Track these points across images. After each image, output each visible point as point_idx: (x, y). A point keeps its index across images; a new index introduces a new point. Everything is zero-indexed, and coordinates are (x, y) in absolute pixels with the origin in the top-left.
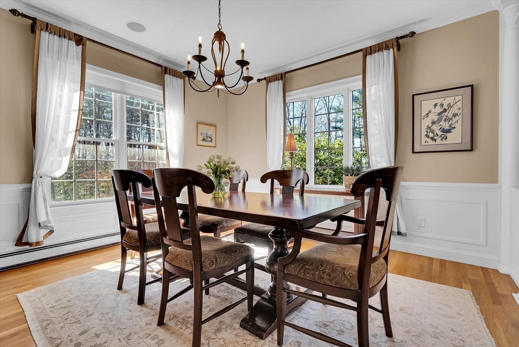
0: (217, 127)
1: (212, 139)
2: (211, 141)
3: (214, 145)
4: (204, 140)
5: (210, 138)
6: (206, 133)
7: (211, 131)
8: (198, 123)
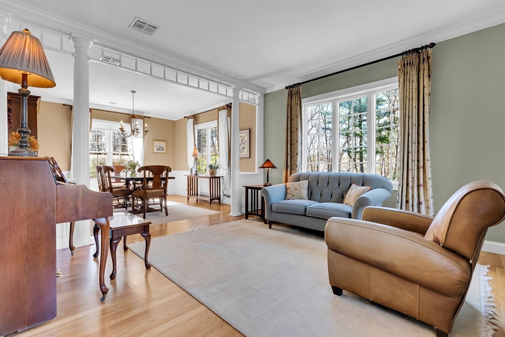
0: (168, 141)
2: (163, 150)
3: (165, 152)
4: (158, 149)
5: (162, 148)
6: (159, 145)
7: (163, 144)
8: (154, 140)
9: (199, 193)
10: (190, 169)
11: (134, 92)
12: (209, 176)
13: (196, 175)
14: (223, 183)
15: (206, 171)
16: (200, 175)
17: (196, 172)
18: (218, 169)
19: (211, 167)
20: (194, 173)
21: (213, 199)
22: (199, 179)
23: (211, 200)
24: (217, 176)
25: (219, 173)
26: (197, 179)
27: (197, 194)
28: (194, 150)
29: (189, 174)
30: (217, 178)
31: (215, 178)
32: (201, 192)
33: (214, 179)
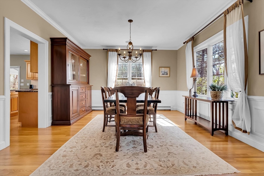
0: (170, 67)
1: (167, 73)
2: (167, 74)
3: (169, 76)
4: (163, 74)
5: (166, 73)
6: (164, 71)
7: (167, 70)
8: (160, 67)
9: (198, 115)
10: (189, 90)
11: (130, 21)
12: (211, 99)
13: (195, 96)
14: (232, 110)
15: (206, 91)
16: (200, 96)
17: (195, 93)
18: (223, 91)
19: (213, 88)
20: (193, 94)
21: (216, 129)
22: (198, 101)
23: (214, 130)
24: (223, 99)
25: (226, 96)
26: (196, 101)
27: (196, 116)
28: (193, 71)
29: (187, 94)
30: (223, 102)
31: (220, 102)
32: (200, 114)
33: (218, 104)
